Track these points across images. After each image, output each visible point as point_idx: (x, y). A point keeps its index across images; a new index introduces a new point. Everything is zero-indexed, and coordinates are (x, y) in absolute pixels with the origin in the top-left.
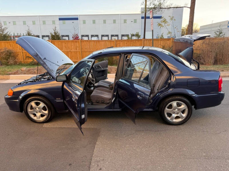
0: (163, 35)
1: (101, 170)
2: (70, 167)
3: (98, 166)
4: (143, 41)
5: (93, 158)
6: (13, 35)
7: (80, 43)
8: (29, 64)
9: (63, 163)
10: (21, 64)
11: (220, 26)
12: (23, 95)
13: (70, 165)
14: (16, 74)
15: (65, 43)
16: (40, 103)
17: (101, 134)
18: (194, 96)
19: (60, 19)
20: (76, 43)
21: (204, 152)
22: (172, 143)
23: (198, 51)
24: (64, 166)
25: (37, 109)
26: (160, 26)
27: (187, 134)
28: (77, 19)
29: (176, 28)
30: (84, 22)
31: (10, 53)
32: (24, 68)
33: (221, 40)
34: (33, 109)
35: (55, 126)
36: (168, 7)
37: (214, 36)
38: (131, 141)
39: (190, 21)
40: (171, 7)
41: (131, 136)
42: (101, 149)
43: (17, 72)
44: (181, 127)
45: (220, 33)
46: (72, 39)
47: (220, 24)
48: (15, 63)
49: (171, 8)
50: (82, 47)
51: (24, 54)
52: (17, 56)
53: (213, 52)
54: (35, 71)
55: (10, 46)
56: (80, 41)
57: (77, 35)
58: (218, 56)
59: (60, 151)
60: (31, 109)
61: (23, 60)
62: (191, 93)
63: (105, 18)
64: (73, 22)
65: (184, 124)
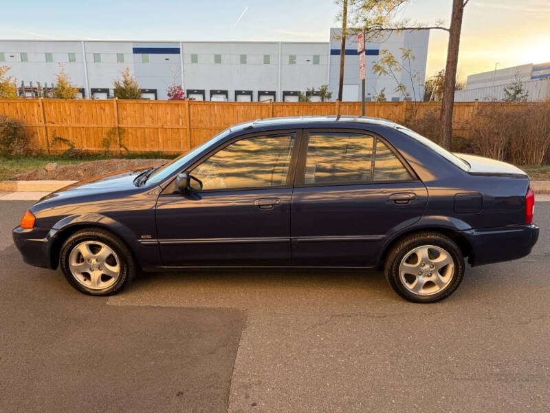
0: (384, 93)
1: (255, 407)
2: (181, 400)
3: (247, 397)
4: (337, 107)
5: (234, 380)
6: (19, 86)
7: (187, 107)
8: (62, 157)
9: (163, 390)
10: (42, 156)
11: (516, 76)
12: (59, 226)
13: (180, 394)
14: (32, 180)
15: (151, 108)
16: (100, 247)
17: (249, 323)
18: (469, 235)
19: (136, 51)
20: (176, 108)
21: (497, 366)
22: (419, 344)
23: (465, 132)
24: (164, 398)
25: (94, 261)
26: (379, 72)
27: (453, 323)
28: (177, 51)
29: (415, 76)
30: (194, 59)
31: (15, 129)
32: (52, 166)
33: (520, 108)
34: (83, 260)
35: (136, 304)
36: (399, 27)
37: (503, 100)
38: (322, 339)
39: (448, 62)
40: (406, 27)
41: (323, 327)
42: (251, 357)
43: (35, 175)
44: (438, 306)
45: (518, 92)
46: (168, 97)
47: (517, 71)
48: (26, 154)
49: (405, 29)
50: (192, 118)
51: (49, 132)
52: (32, 136)
53: (501, 134)
54: (79, 172)
55: (15, 111)
56: (187, 104)
57: (180, 88)
58: (513, 146)
59: (153, 363)
60: (78, 262)
61: (46, 145)
62: (462, 225)
63: (244, 52)
64: (167, 59)
65: (444, 300)
